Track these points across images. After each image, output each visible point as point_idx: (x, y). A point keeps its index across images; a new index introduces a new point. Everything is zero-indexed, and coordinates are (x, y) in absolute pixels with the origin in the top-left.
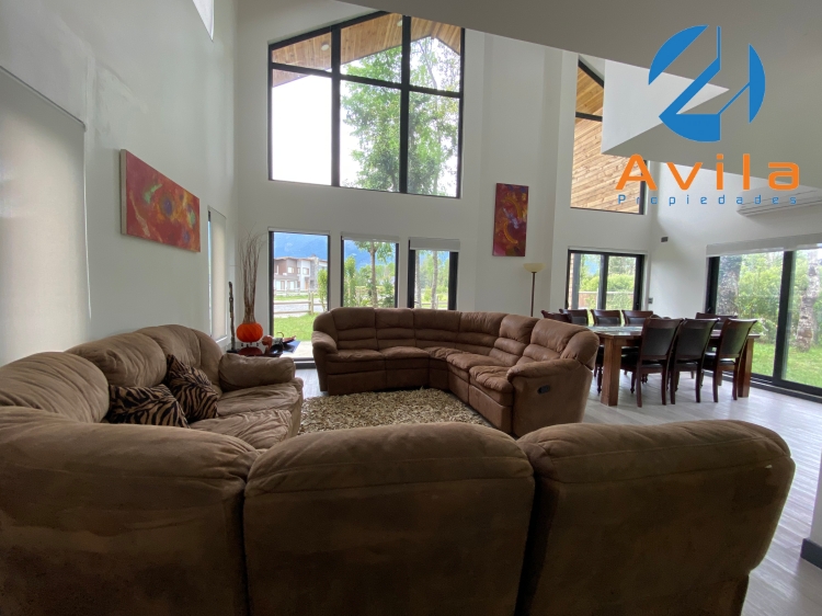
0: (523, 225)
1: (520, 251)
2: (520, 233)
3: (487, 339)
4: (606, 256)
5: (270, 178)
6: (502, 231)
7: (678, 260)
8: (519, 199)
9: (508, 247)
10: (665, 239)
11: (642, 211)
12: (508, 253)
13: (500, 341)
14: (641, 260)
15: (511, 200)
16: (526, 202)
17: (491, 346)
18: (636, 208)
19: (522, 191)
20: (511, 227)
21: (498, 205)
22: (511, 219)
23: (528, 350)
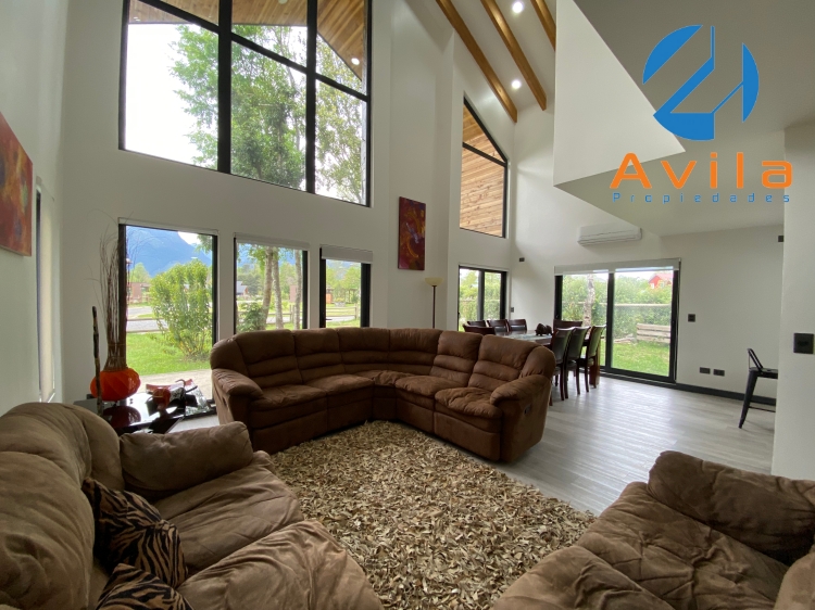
0: (422, 240)
1: (420, 266)
2: (419, 247)
3: (424, 357)
4: (483, 271)
5: (121, 146)
6: (405, 245)
7: (532, 277)
8: (419, 216)
9: (411, 261)
10: (522, 260)
11: (504, 236)
12: (411, 267)
13: (438, 359)
14: (504, 275)
15: (411, 214)
16: (424, 219)
17: (431, 364)
18: (499, 232)
19: (421, 207)
20: (412, 240)
21: (402, 219)
22: (412, 233)
23: (478, 367)
